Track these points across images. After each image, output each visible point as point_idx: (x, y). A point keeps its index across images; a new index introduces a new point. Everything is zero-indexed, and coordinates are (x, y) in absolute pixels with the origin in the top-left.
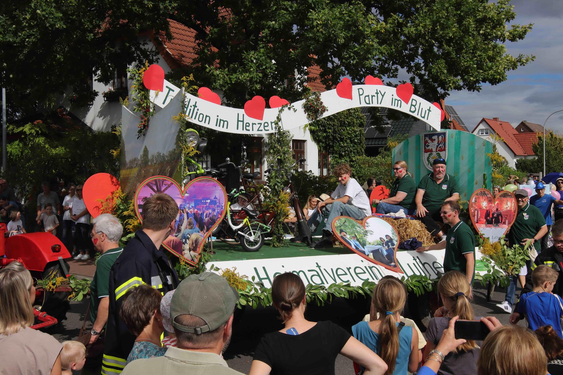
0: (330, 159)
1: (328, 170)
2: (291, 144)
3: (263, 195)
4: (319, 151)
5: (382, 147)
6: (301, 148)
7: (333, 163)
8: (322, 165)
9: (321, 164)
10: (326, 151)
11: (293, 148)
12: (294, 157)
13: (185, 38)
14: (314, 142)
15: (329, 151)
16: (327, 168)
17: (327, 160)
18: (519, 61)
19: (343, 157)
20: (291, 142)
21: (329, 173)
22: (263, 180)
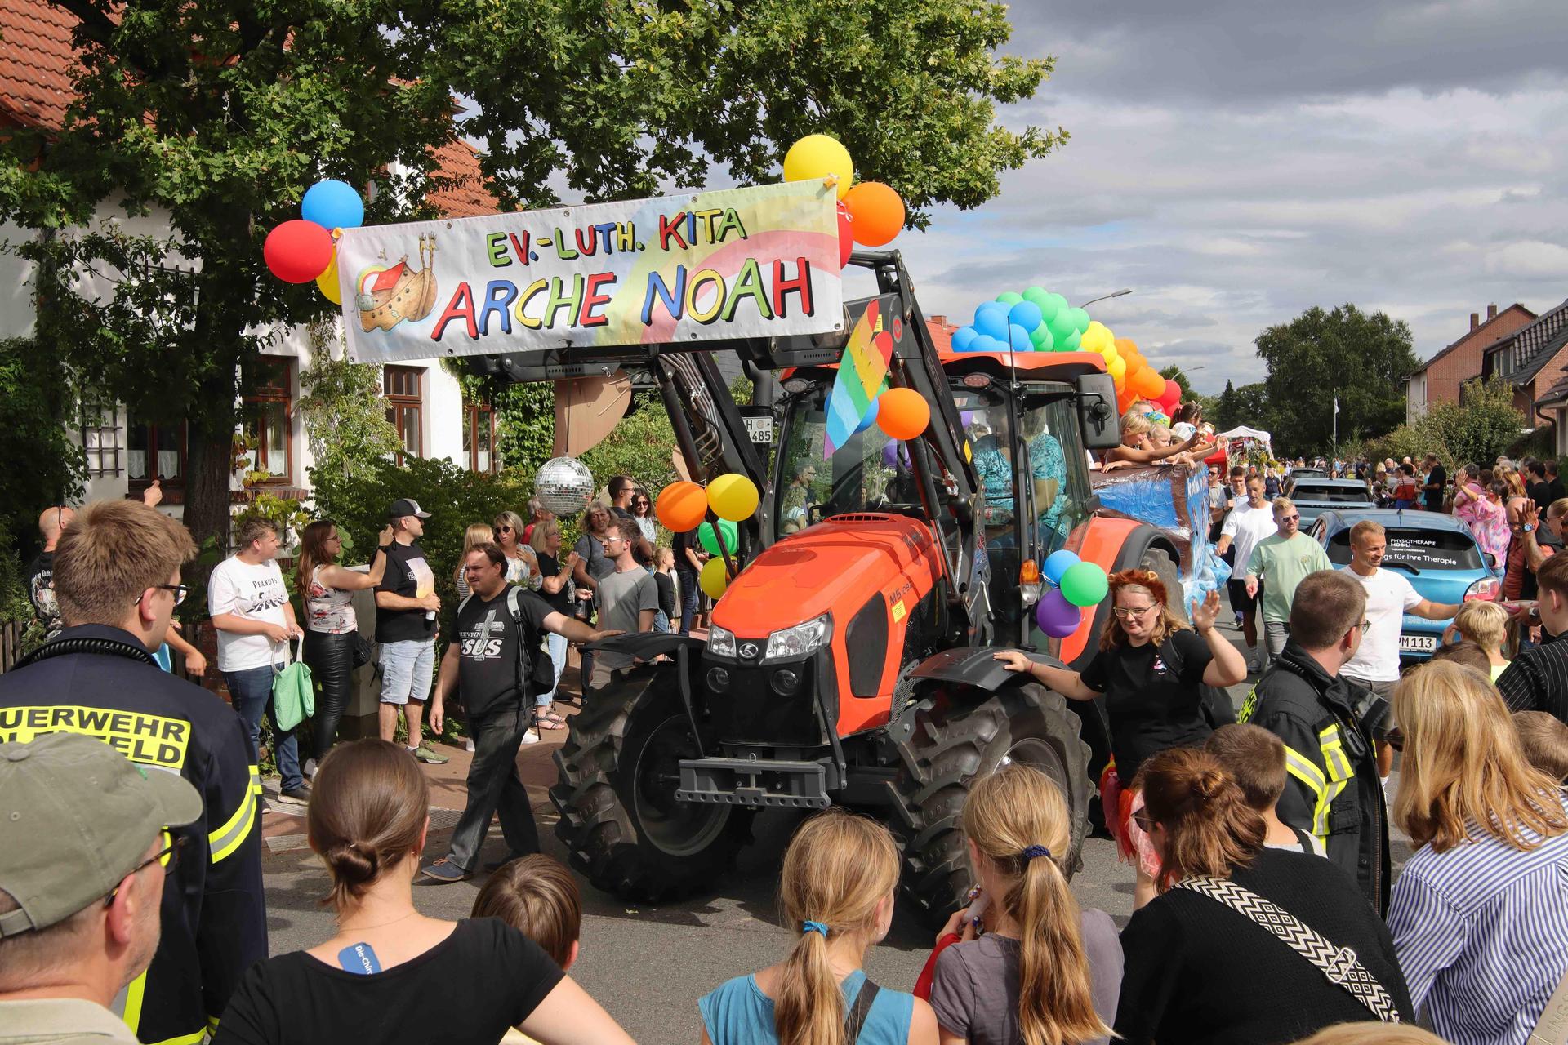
0: (497, 424)
1: (493, 456)
2: (382, 377)
3: (297, 531)
4: (466, 400)
5: (644, 391)
6: (410, 391)
7: (507, 433)
8: (474, 440)
9: (471, 437)
10: (486, 401)
11: (387, 390)
12: (390, 416)
13: (33, 40)
14: (449, 373)
15: (493, 401)
16: (488, 450)
17: (487, 427)
18: (1028, 144)
19: (537, 418)
20: (382, 372)
21: (494, 465)
22: (295, 485)
